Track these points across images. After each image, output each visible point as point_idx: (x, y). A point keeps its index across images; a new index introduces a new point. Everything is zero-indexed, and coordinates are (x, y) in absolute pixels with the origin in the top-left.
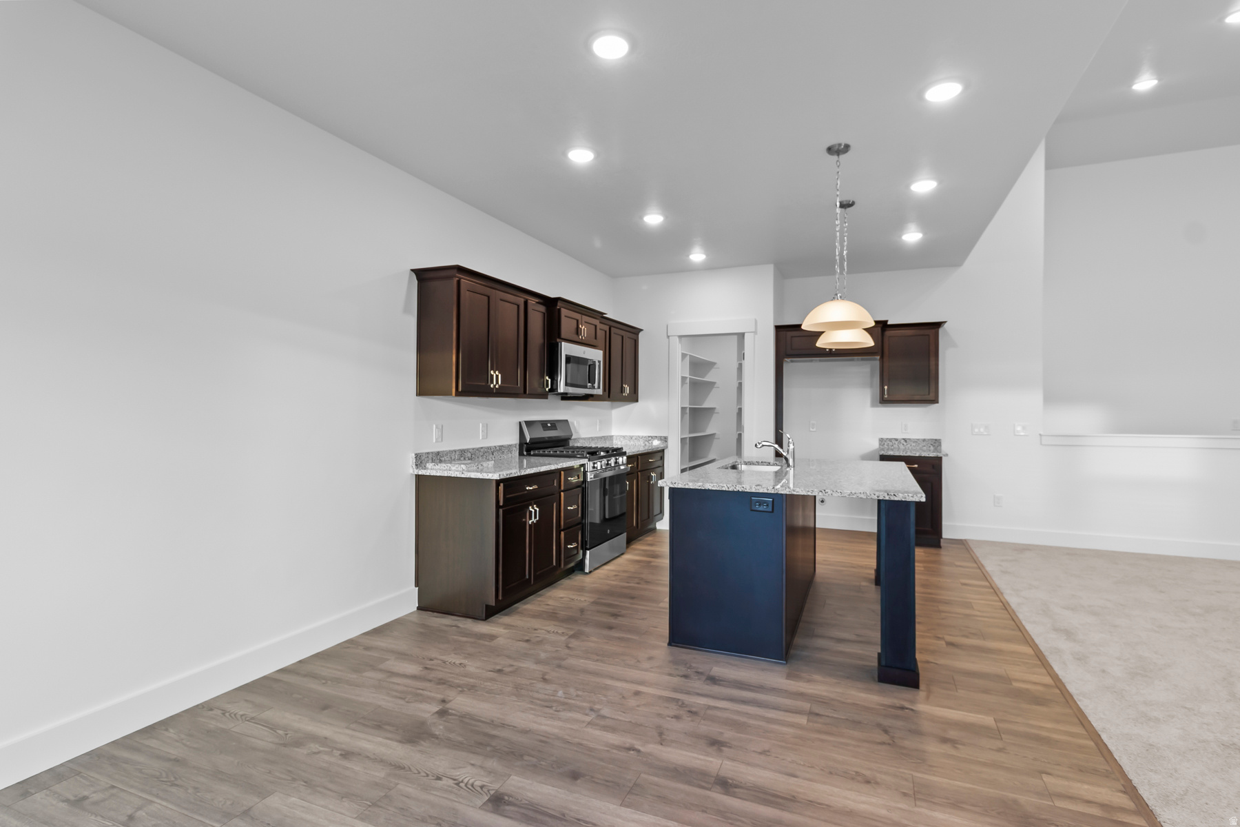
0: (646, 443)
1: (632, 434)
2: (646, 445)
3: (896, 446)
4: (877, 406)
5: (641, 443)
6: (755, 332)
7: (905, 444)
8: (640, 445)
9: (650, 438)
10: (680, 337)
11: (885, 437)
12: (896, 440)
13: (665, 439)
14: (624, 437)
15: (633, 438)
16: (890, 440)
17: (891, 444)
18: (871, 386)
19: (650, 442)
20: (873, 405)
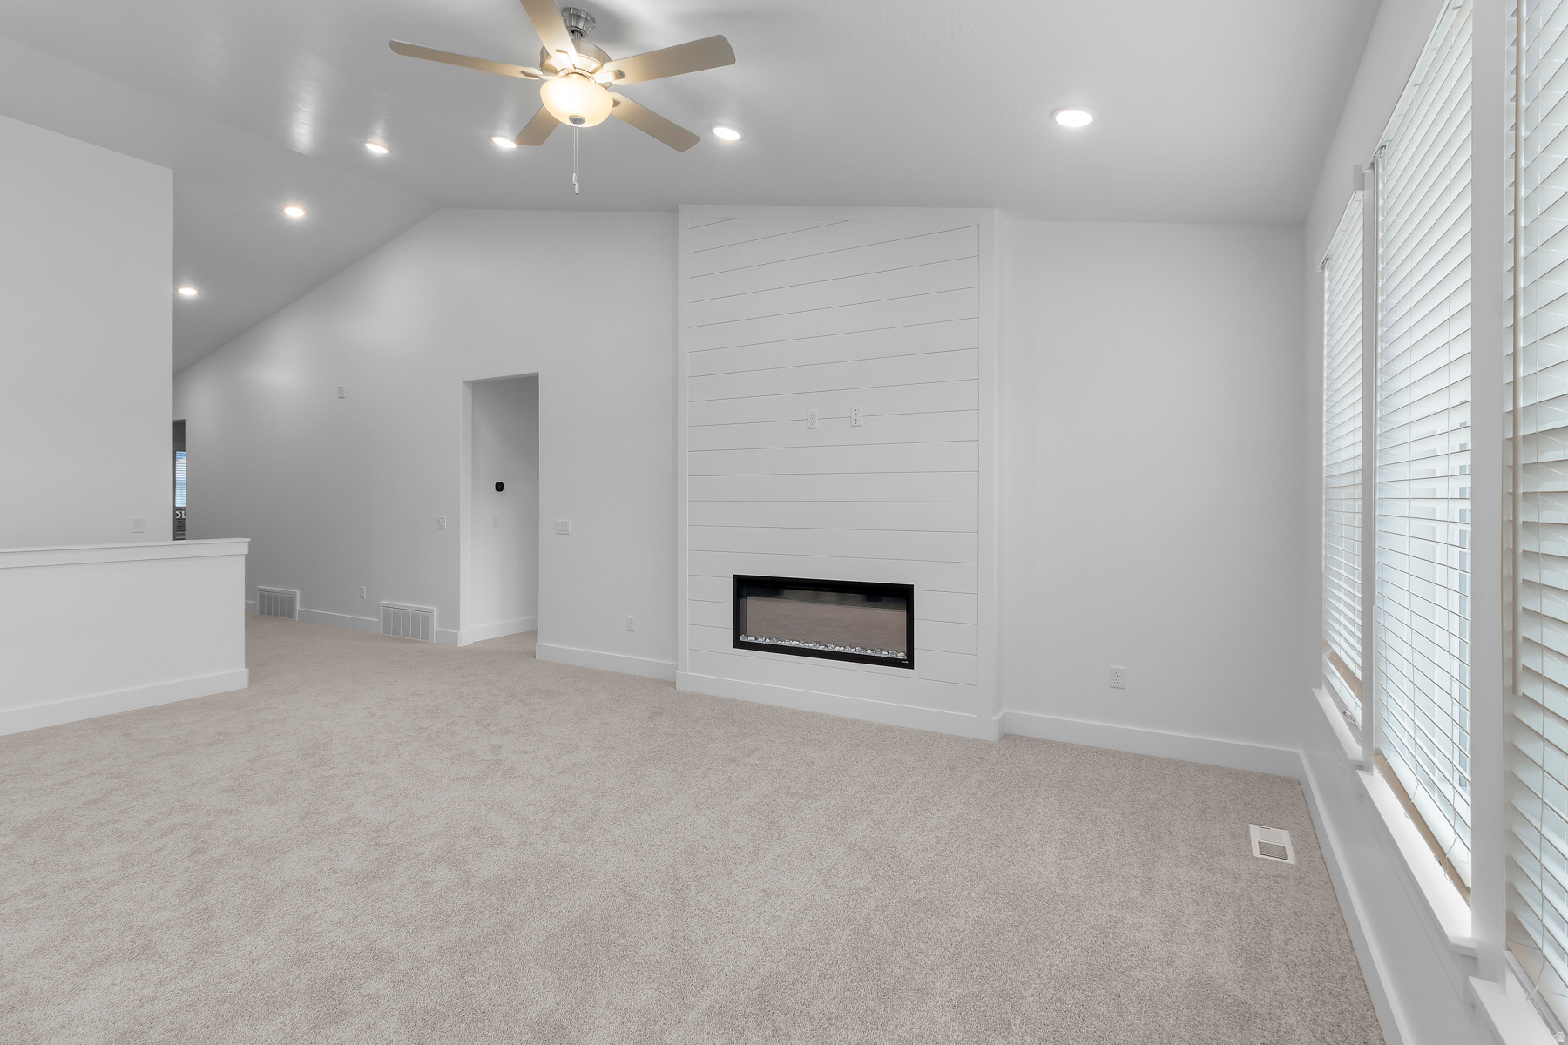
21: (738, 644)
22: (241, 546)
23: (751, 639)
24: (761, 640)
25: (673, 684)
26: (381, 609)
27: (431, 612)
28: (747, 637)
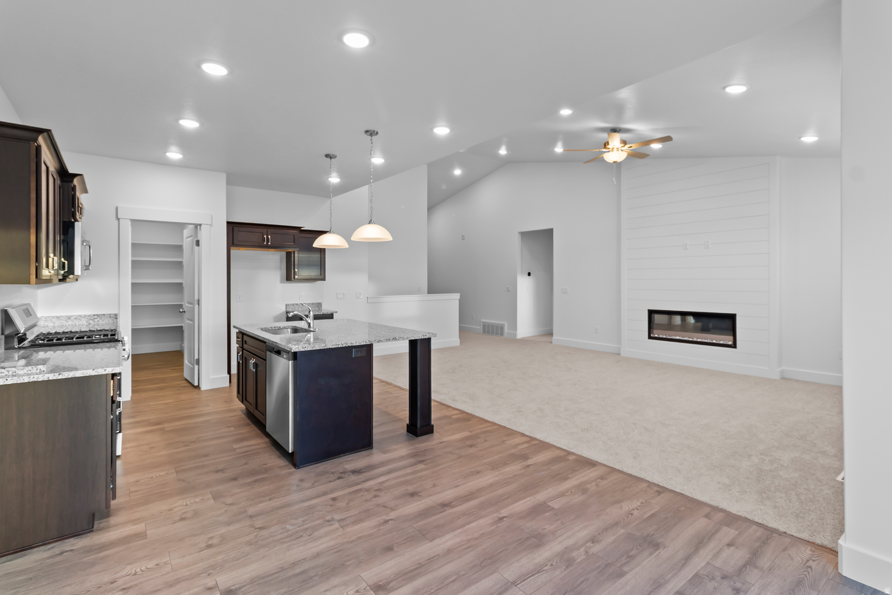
0: (91, 322)
1: (69, 314)
2: (90, 324)
3: (296, 309)
4: (284, 283)
5: (84, 322)
6: (211, 225)
7: (302, 307)
8: (83, 325)
9: (96, 317)
10: (132, 221)
11: (290, 303)
12: (297, 304)
13: (116, 316)
14: (58, 318)
15: (72, 318)
16: (293, 305)
17: (293, 307)
18: (281, 269)
19: (96, 320)
20: (282, 282)
21: (650, 337)
22: (457, 296)
23: (656, 336)
24: (661, 336)
25: (620, 354)
26: (482, 324)
27: (504, 325)
28: (654, 335)
